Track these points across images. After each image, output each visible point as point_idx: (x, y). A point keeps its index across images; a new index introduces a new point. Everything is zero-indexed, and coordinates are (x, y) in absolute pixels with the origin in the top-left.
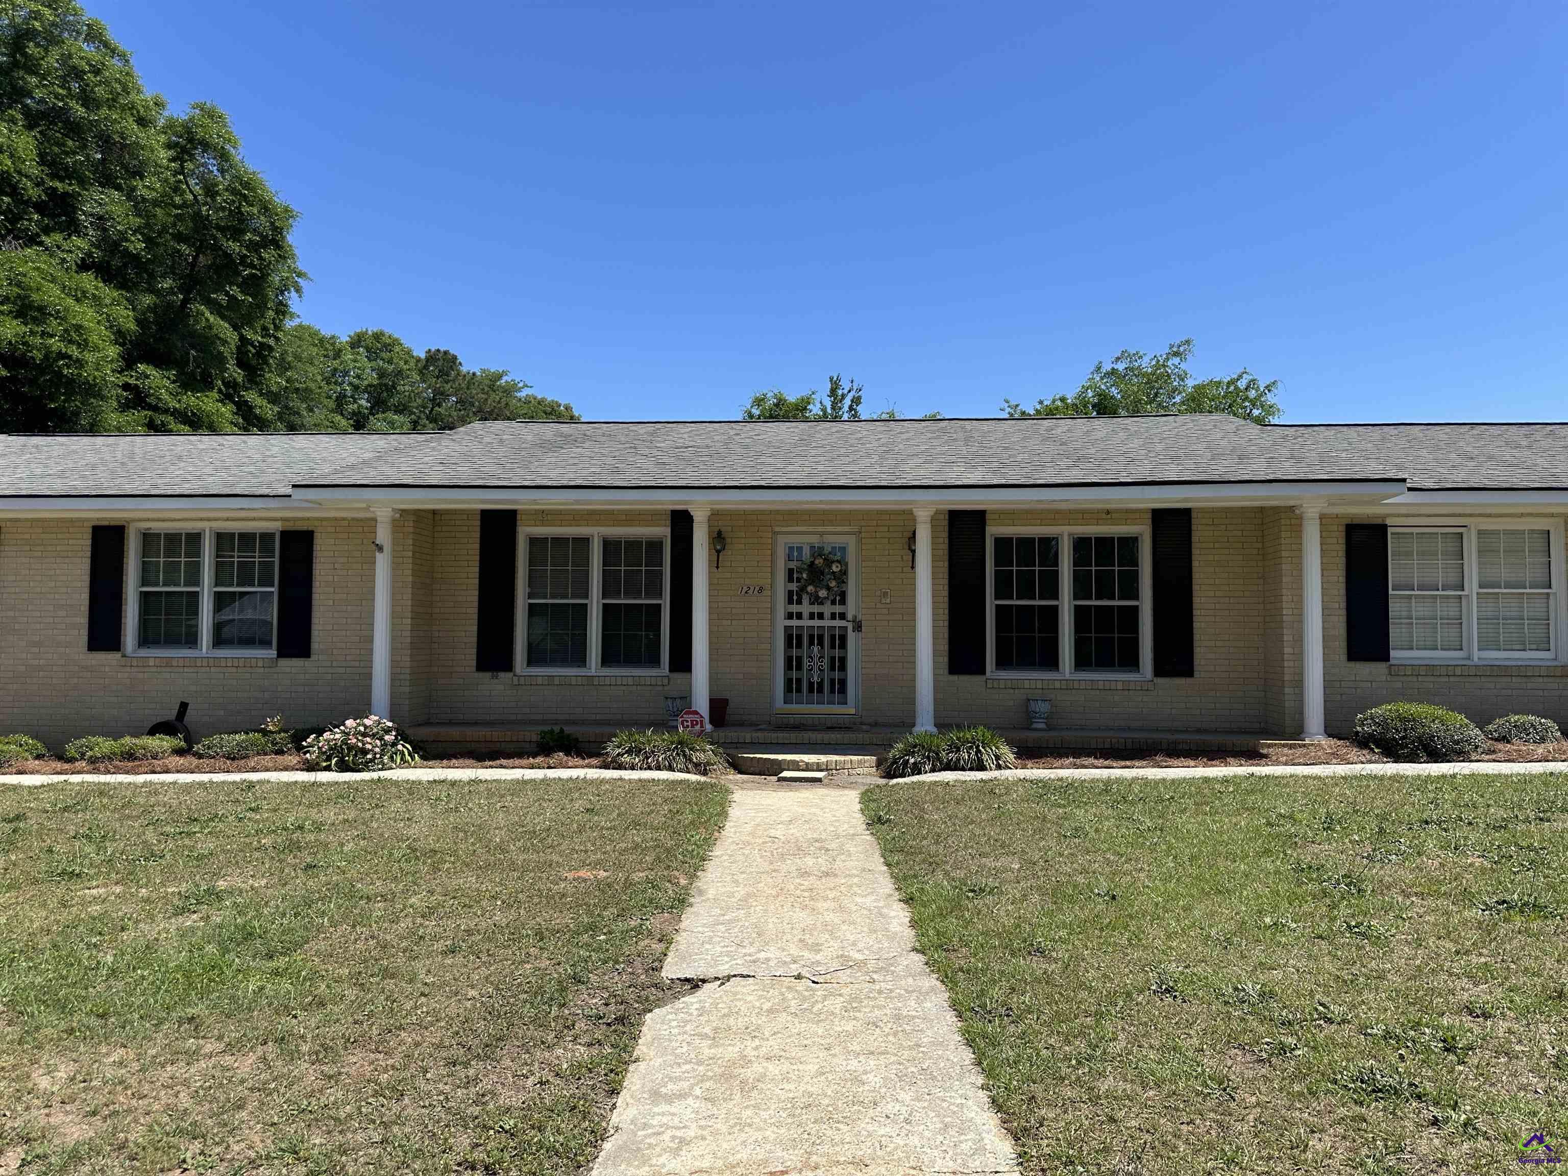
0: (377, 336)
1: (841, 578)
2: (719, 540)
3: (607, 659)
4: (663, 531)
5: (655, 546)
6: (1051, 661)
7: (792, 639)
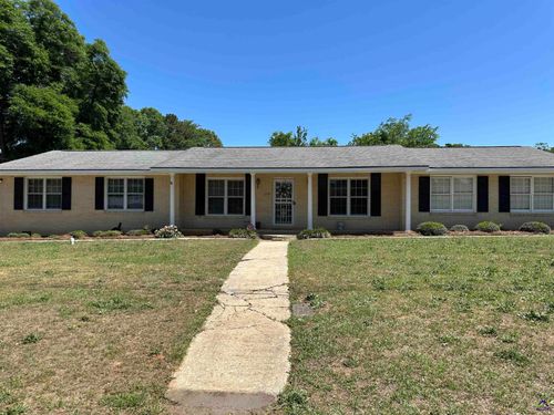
0: (150, 110)
1: (290, 190)
2: (258, 181)
3: (229, 212)
4: (244, 178)
5: (241, 182)
6: (345, 213)
7: (277, 207)
